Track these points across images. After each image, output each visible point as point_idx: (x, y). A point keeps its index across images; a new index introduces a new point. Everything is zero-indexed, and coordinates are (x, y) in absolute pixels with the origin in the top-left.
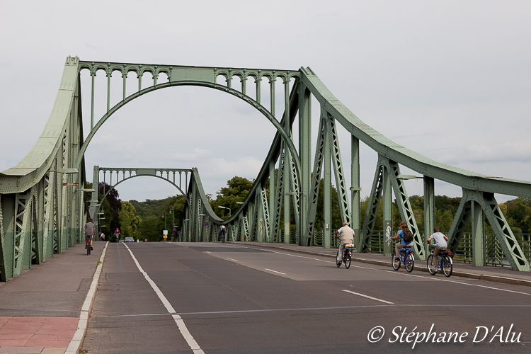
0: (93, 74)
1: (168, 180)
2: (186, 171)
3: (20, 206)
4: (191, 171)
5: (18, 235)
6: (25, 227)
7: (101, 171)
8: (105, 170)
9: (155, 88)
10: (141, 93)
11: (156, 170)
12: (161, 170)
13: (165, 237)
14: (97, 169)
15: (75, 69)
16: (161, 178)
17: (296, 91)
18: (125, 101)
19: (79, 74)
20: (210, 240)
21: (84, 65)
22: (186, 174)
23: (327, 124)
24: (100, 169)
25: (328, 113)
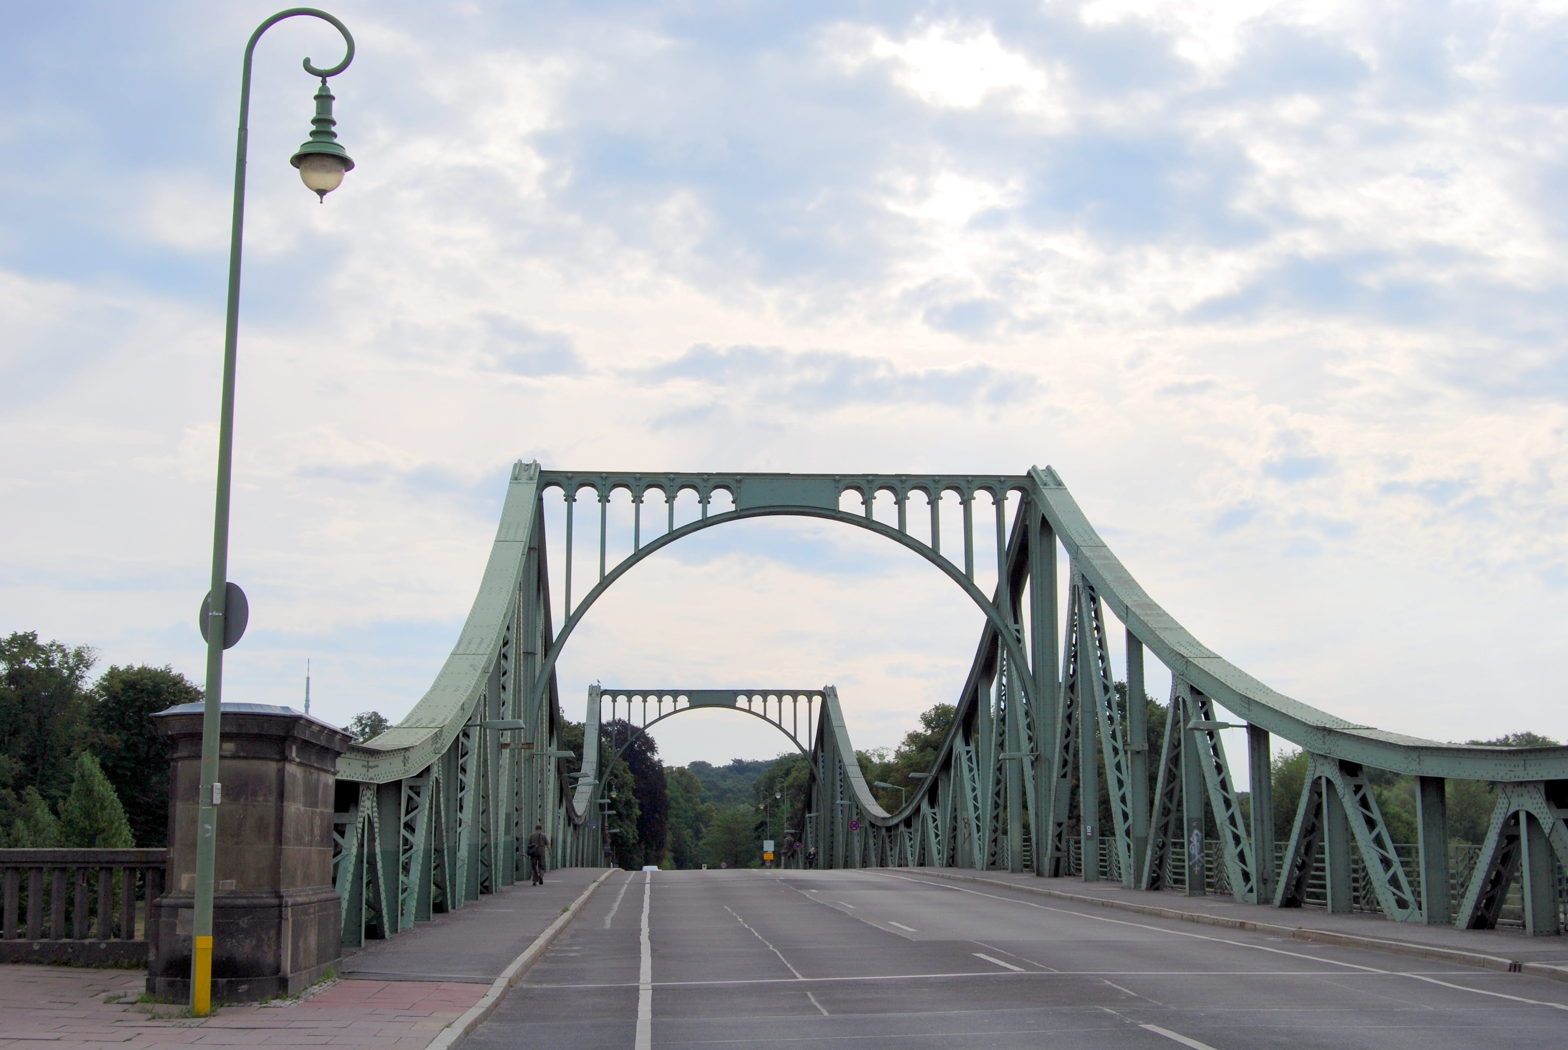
0: (570, 499)
1: (764, 717)
2: (810, 694)
3: (410, 798)
4: (819, 693)
5: (408, 855)
6: (419, 839)
7: (607, 699)
8: (614, 694)
9: (706, 522)
10: (673, 535)
11: (736, 693)
12: (749, 694)
13: (769, 856)
14: (597, 693)
15: (531, 489)
16: (749, 711)
17: (1024, 520)
18: (640, 556)
19: (540, 500)
20: (865, 864)
21: (547, 479)
22: (810, 701)
23: (1083, 599)
24: (605, 692)
25: (1083, 576)
